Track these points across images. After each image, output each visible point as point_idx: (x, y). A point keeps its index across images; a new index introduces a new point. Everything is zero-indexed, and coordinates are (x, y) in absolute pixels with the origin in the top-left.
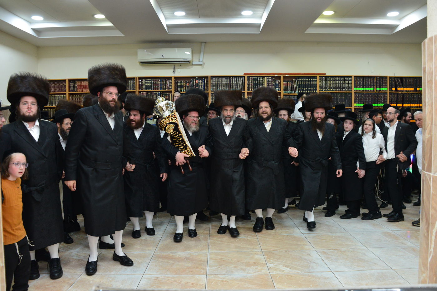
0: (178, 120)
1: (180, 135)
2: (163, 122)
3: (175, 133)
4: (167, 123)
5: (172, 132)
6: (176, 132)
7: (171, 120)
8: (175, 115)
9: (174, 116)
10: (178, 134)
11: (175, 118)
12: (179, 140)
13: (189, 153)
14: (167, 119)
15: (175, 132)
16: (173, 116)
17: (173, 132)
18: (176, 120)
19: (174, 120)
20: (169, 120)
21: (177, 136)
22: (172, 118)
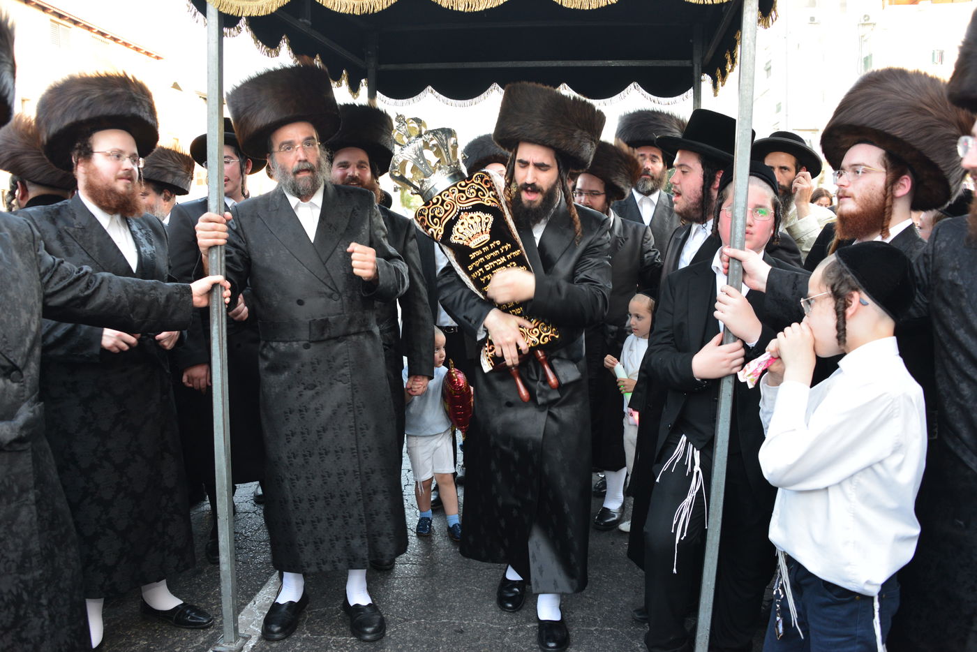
1: (517, 253)
2: (443, 201)
3: (497, 247)
4: (458, 206)
5: (488, 244)
6: (503, 244)
7: (477, 196)
10: (511, 250)
11: (490, 189)
14: (458, 192)
15: (498, 242)
16: (483, 185)
17: (490, 242)
18: (494, 196)
19: (489, 197)
20: (467, 198)
21: (506, 258)
22: (478, 188)
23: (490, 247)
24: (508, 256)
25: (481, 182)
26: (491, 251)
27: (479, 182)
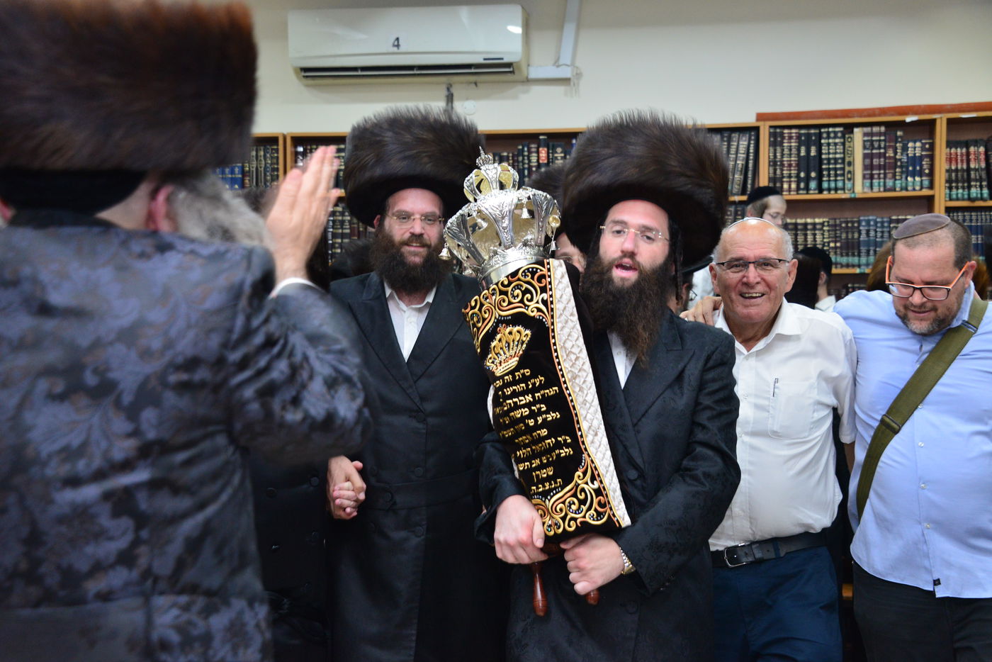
0: (558, 307)
1: (552, 391)
2: (482, 305)
3: (525, 379)
4: (497, 313)
5: (512, 372)
6: (534, 376)
7: (522, 301)
8: (543, 276)
9: (539, 280)
10: (542, 387)
11: (544, 290)
12: (540, 420)
13: (582, 502)
14: (502, 293)
15: (527, 372)
16: (535, 283)
17: (517, 369)
18: (545, 302)
19: (537, 302)
20: (510, 303)
21: (533, 397)
22: (526, 289)
23: (514, 377)
24: (536, 395)
25: (532, 278)
26: (515, 382)
27: (529, 279)
